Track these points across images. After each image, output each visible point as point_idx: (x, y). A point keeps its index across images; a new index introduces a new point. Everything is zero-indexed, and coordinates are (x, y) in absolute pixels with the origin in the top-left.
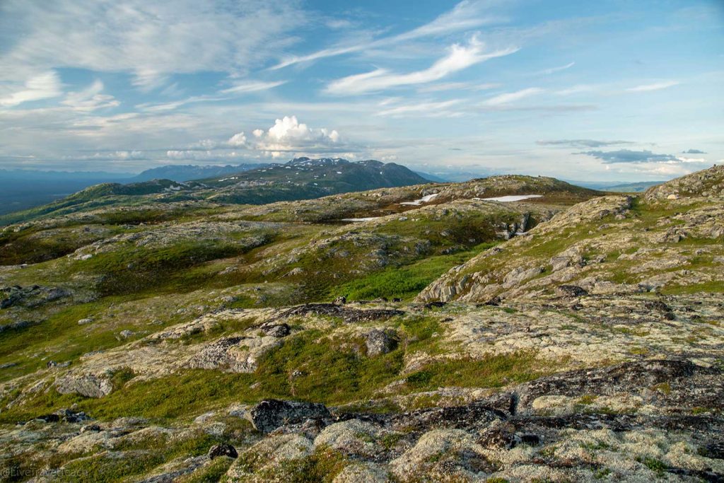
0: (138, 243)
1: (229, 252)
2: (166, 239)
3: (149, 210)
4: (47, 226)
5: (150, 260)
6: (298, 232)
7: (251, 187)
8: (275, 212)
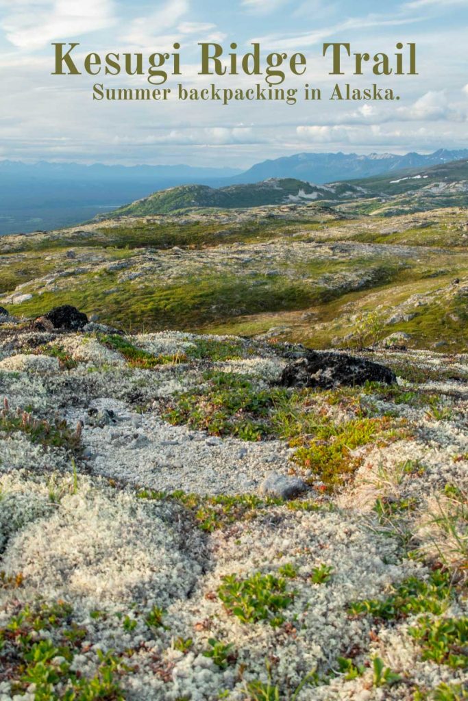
0: (122, 276)
1: (294, 300)
2: (175, 271)
3: (197, 223)
4: (7, 247)
5: (134, 308)
6: (449, 265)
7: (451, 195)
8: (424, 226)
